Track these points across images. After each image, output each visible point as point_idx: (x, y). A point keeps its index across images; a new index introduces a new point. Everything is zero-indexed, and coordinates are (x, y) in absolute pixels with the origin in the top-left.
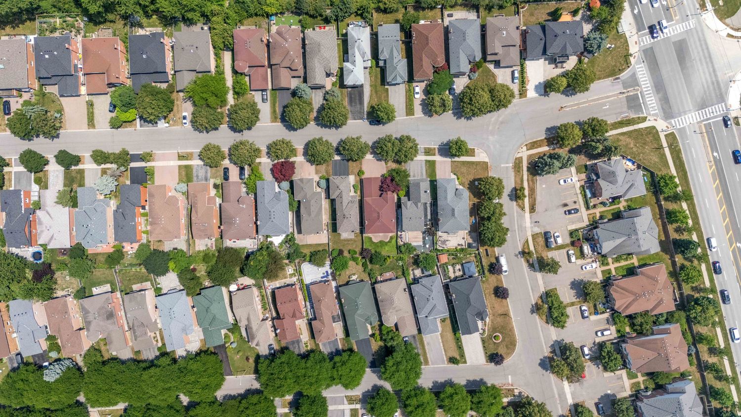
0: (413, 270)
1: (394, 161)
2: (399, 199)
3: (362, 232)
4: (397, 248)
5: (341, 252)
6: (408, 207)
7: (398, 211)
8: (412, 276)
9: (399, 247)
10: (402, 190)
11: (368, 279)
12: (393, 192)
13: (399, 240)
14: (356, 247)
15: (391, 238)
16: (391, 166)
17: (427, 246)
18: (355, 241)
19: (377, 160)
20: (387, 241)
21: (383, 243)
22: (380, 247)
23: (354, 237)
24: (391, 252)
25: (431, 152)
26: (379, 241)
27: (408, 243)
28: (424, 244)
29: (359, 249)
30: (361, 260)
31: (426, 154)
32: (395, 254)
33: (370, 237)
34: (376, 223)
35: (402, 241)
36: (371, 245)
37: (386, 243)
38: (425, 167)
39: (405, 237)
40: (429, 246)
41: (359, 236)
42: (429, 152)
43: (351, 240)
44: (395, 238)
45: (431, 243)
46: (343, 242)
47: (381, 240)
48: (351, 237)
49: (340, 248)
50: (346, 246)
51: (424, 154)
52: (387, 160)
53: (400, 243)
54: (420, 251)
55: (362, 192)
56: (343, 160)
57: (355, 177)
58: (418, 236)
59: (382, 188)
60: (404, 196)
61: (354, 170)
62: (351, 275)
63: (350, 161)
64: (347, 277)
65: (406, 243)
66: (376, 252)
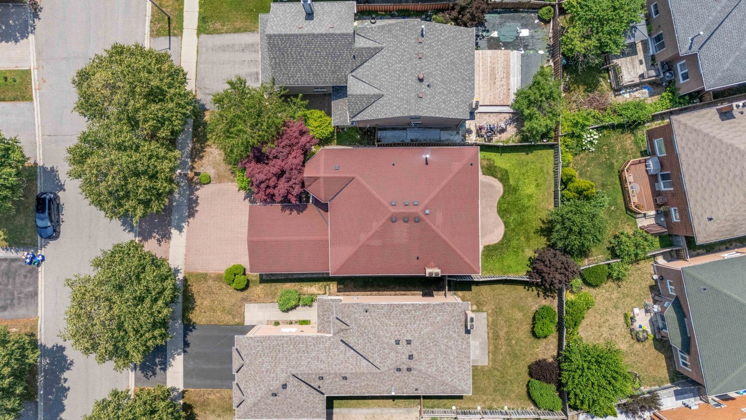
0: (618, 90)
1: (196, 154)
2: (343, 135)
3: (462, 284)
4: (529, 149)
5: (538, 371)
6: (373, 91)
7: (384, 142)
8: (642, 94)
9: (525, 139)
10: (305, 119)
11: (647, 267)
12: (307, 154)
13: (498, 140)
14: (521, 309)
15: (490, 170)
16: (215, 165)
17: (525, 33)
18: (498, 312)
19: (192, 214)
20: (499, 186)
21: (508, 204)
22: (526, 215)
23: (485, 314)
24: (548, 173)
25: (168, 10)
26: (502, 217)
27: (511, 106)
28: (516, 43)
29: (530, 299)
30: (572, 292)
31: (174, 29)
32: (556, 156)
33: (486, 252)
34: (433, 230)
35: (503, 131)
36: (518, 250)
37: (507, 189)
38: (223, 35)
39: (489, 116)
40: (524, 26)
41: (483, 296)
42: (169, 18)
43: (496, 326)
44: (492, 156)
45: (514, 19)
46: (501, 357)
47: (499, 212)
48: (486, 329)
49: (525, 370)
50: (518, 348)
51: (174, 35)
52: (193, 178)
53: (510, 135)
54: (545, 61)
55: (310, 276)
56: (186, 344)
57: (250, 301)
58: (489, 64)
59: (293, 200)
60: (329, 114)
61: (227, 305)
62: (632, 330)
63: (189, 320)
64: (638, 346)
65: (511, 115)
66: (542, 230)
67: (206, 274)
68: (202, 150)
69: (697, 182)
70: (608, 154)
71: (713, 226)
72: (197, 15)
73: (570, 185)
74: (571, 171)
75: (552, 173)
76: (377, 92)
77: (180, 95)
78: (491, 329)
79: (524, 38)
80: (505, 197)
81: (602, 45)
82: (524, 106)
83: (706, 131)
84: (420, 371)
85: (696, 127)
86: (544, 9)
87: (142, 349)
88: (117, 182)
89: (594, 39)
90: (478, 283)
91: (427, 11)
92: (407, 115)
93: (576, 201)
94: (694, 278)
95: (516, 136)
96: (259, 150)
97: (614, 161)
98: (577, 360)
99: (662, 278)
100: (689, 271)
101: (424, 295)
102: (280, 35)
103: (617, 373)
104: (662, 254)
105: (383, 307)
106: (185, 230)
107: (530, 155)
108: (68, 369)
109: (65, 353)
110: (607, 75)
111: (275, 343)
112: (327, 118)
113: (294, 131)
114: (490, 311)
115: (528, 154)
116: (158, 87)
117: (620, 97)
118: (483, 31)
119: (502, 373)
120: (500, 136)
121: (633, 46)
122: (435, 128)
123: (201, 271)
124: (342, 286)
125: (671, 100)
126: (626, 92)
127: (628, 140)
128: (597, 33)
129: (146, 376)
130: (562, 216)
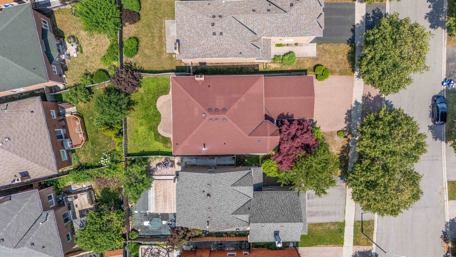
0: (90, 190)
1: (346, 149)
2: (256, 161)
3: (182, 70)
4: (143, 154)
5: (134, 17)
6: (238, 188)
7: (230, 158)
8: (75, 187)
9: (145, 160)
10: (279, 171)
11: (70, 82)
12: (278, 150)
13: (161, 159)
14: (145, 55)
15: (166, 141)
16: (334, 142)
17: (146, 223)
18: (160, 54)
19: (349, 112)
20: (160, 131)
21: (154, 120)
22: (144, 113)
23: (167, 52)
24: (131, 139)
25: (363, 236)
26: (158, 112)
27: (154, 179)
28: (151, 217)
29: (140, 62)
30: (114, 66)
31: (359, 226)
32: (126, 149)
33: (167, 90)
34: (200, 104)
35: (159, 165)
36: (148, 92)
37: (155, 129)
38: (329, 222)
39: (167, 173)
40: (147, 227)
41: (169, 63)
42: (362, 232)
43: (160, 45)
44: (165, 150)
45: (153, 231)
46: (157, 25)
47: (160, 115)
48: (167, 43)
49: (143, 17)
50: (147, 31)
51: (359, 222)
52: (348, 135)
53: (154, 162)
54: (134, 206)
55: (276, 74)
56: (353, 31)
57: (313, 58)
58: (168, 204)
59: (286, 121)
60: (264, 174)
61: (327, 55)
62: (78, 43)
63: (351, 46)
64: (73, 33)
65: (154, 174)
66: (134, 104)
67: (340, 75)
68: (342, 152)
69: (41, 135)
70: (94, 151)
71: (31, 107)
72: (345, 234)
73: (117, 132)
74: (117, 141)
75: (128, 139)
76: (235, 188)
77: (356, 185)
78: (164, 43)
79: (147, 220)
80: (156, 124)
81: (100, 216)
82: (146, 179)
83: (37, 165)
84: (207, 16)
85: (43, 168)
86: (135, 237)
87: (382, 27)
88: (396, 132)
89: (105, 219)
90: (172, 71)
91: (205, 236)
92: (217, 174)
93: (113, 122)
94: (41, 75)
95: (150, 161)
96: (307, 152)
97: (91, 146)
98: (110, 24)
99: (61, 75)
100: (44, 80)
101: (205, 63)
102: (295, 222)
103: (86, 17)
104: (61, 90)
105: (231, 56)
106: (354, 102)
107: (142, 150)
108: (428, 14)
109: (430, 24)
110: (97, 198)
111: (298, 32)
112: (265, 172)
113: (286, 164)
114: (164, 54)
115: (143, 151)
116: (370, 190)
117: (88, 185)
118: (171, 224)
119: (156, 15)
120: (160, 161)
121: (82, 216)
122: (199, 166)
123: (343, 76)
124: (256, 68)
125: (58, 183)
126: (85, 188)
127: (83, 159)
128: (103, 223)
129: (379, 10)
130: (122, 113)
